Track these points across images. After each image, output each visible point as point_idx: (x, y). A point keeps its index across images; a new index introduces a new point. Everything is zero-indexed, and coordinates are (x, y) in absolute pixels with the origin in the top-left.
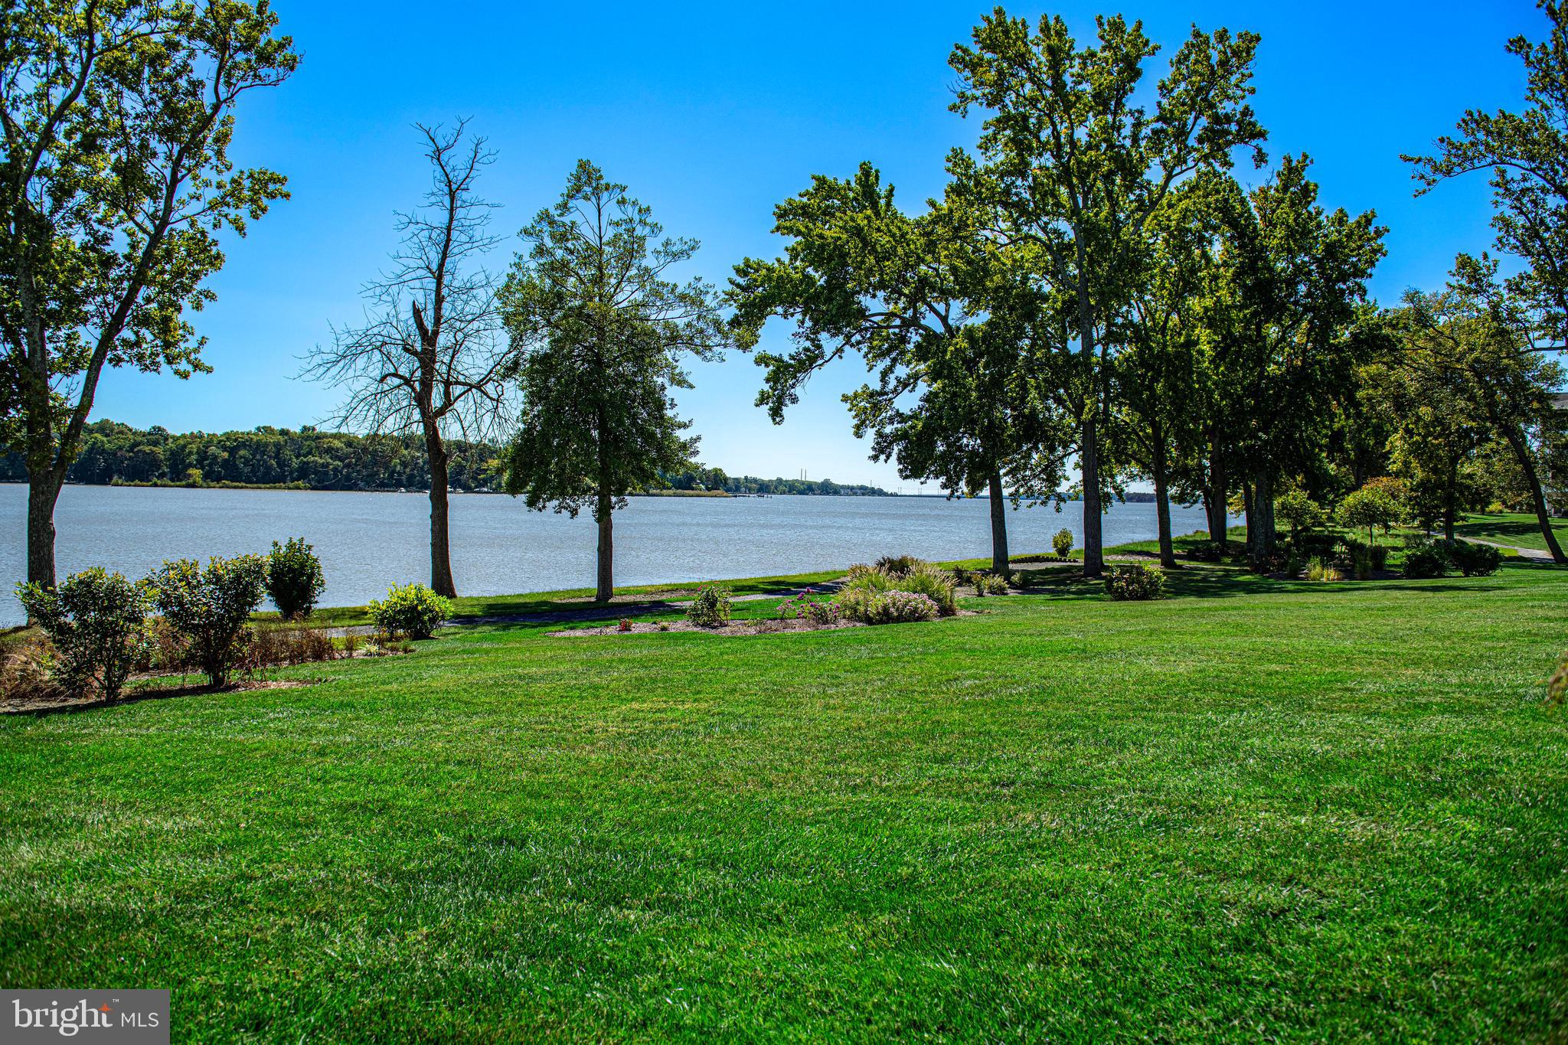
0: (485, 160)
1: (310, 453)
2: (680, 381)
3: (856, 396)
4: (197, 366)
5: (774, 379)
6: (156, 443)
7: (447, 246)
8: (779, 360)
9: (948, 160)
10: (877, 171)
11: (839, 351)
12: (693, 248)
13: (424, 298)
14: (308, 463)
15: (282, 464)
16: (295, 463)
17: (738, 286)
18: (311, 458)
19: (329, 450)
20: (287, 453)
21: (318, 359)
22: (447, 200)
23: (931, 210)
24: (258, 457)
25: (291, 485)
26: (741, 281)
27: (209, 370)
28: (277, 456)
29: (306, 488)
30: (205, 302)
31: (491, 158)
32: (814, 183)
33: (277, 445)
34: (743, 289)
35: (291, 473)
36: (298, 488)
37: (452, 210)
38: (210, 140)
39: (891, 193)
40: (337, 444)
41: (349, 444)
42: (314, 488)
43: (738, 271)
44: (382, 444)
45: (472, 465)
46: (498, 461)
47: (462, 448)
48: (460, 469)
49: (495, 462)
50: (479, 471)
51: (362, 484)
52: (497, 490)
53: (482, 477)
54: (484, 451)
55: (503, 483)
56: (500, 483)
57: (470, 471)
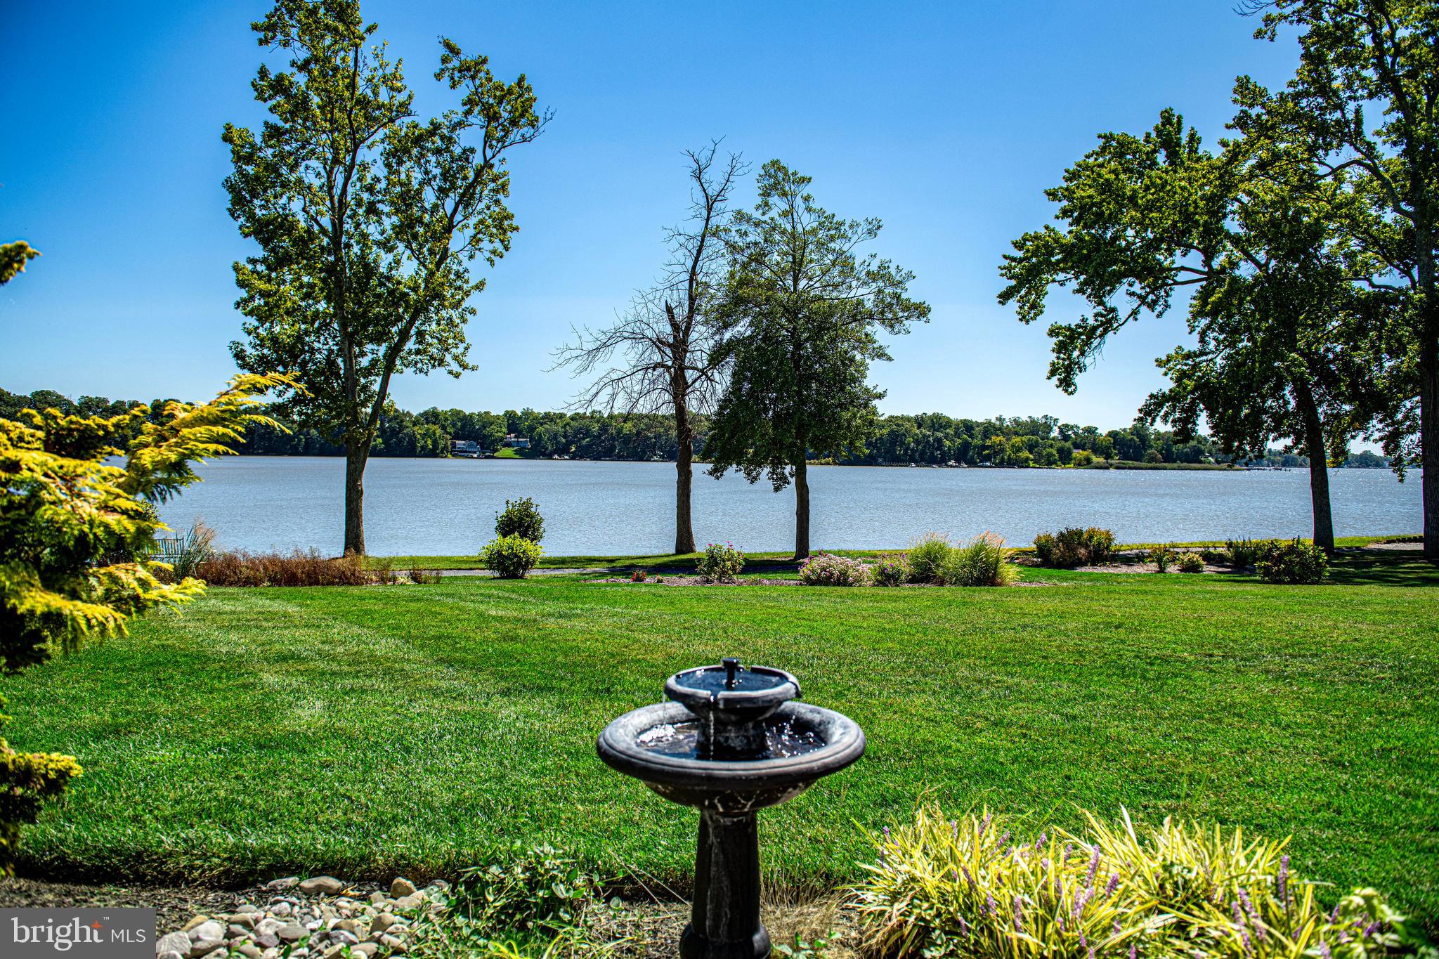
0: (740, 172)
2: (881, 354)
3: (1169, 360)
4: (465, 367)
5: (1061, 348)
7: (699, 252)
8: (1069, 328)
9: (1235, 91)
10: (1179, 118)
11: (1134, 313)
12: (879, 227)
13: (679, 297)
17: (1013, 259)
21: (567, 355)
22: (705, 213)
23: (1224, 150)
25: (823, 461)
26: (1020, 254)
27: (474, 369)
29: (835, 464)
30: (468, 316)
31: (746, 170)
32: (1101, 142)
34: (1020, 261)
36: (828, 464)
37: (708, 219)
38: (486, 192)
39: (1193, 139)
43: (1015, 244)
44: (898, 425)
45: (977, 442)
46: (1001, 438)
47: (968, 426)
48: (966, 445)
49: (995, 439)
50: (984, 447)
51: (880, 460)
52: (1001, 464)
53: (986, 452)
54: (989, 429)
55: (1005, 457)
56: (1002, 457)
57: (975, 446)
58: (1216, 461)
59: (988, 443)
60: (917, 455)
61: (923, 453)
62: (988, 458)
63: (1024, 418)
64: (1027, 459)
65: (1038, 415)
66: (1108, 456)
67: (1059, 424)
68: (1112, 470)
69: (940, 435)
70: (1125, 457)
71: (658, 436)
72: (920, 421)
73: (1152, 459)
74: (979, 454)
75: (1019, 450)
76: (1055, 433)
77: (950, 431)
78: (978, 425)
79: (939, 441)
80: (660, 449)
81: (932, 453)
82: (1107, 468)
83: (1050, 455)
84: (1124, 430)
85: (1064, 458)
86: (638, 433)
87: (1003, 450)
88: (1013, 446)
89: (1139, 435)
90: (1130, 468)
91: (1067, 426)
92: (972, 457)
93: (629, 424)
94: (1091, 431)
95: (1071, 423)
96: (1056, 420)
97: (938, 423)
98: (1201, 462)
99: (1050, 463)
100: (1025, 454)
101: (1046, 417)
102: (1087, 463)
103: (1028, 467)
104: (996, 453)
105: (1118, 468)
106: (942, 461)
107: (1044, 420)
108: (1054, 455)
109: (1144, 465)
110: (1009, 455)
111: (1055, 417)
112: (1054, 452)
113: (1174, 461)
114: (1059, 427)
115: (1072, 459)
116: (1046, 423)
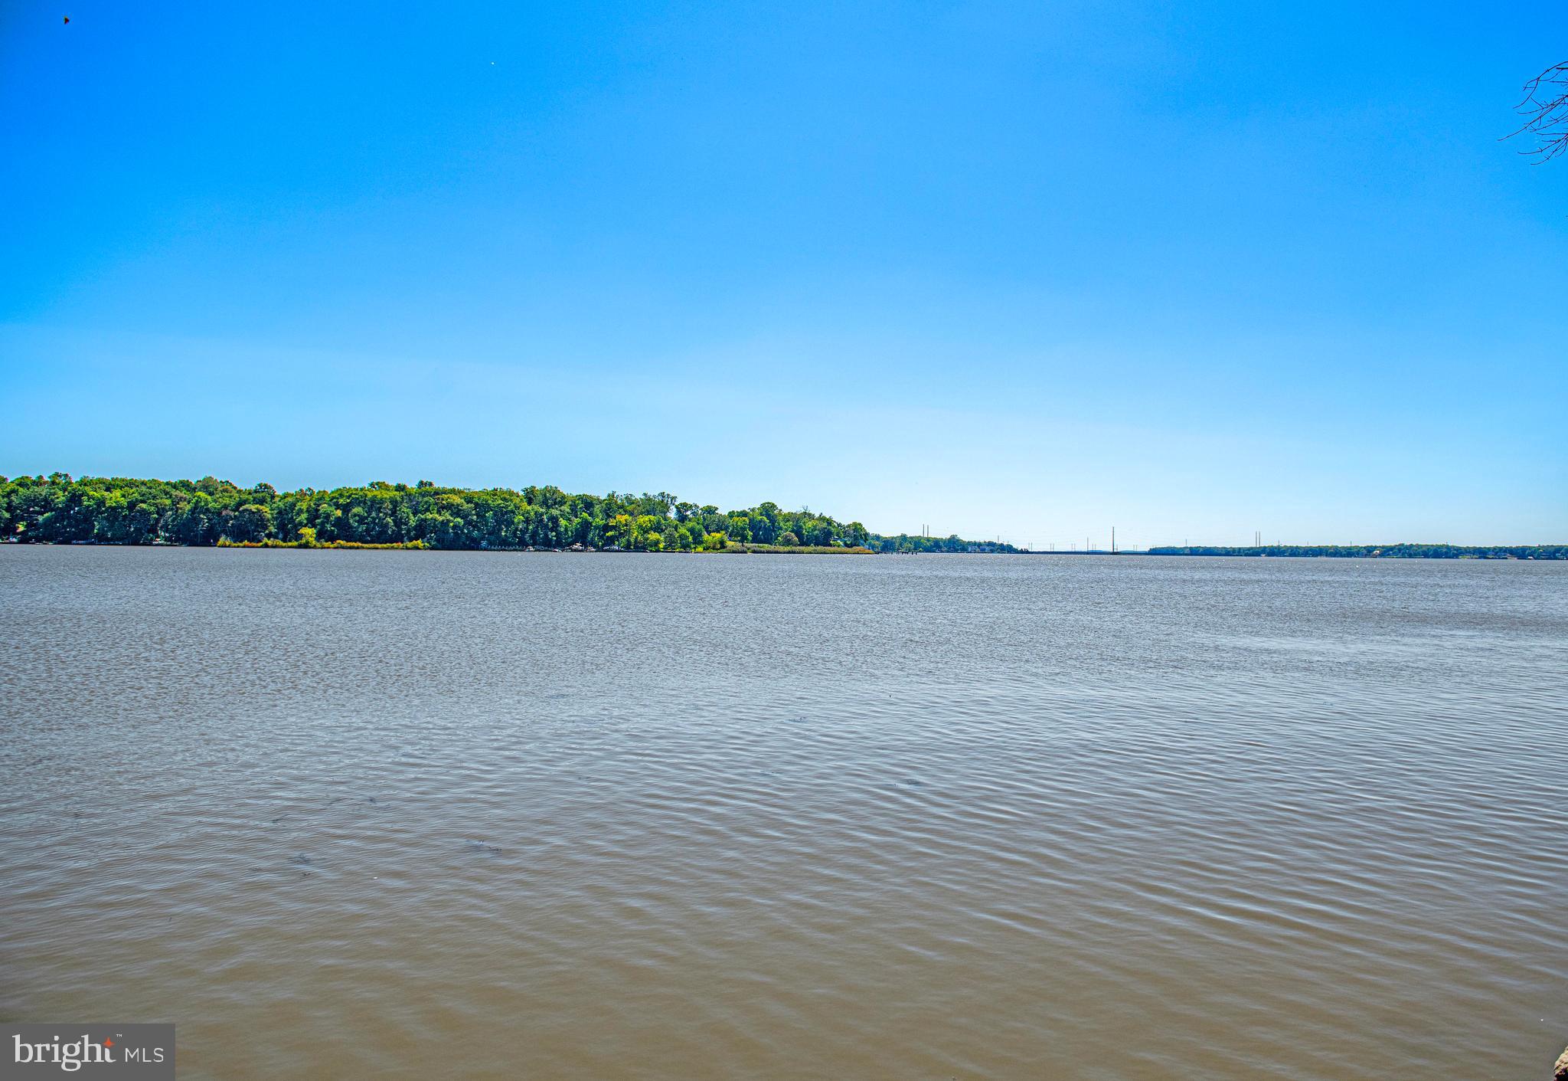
1: (427, 510)
6: (262, 502)
14: (425, 520)
15: (398, 523)
16: (413, 521)
18: (429, 516)
19: (448, 507)
20: (405, 509)
24: (374, 514)
25: (410, 545)
28: (394, 513)
29: (425, 548)
33: (395, 503)
35: (409, 531)
36: (417, 548)
40: (456, 500)
41: (469, 500)
42: (433, 548)
44: (505, 499)
45: (599, 521)
46: (626, 517)
47: (588, 504)
48: (586, 526)
49: (623, 518)
50: (606, 528)
51: (484, 543)
52: (628, 548)
53: (610, 534)
54: (611, 507)
55: (632, 540)
56: (628, 541)
57: (596, 527)
58: (846, 545)
59: (612, 522)
60: (527, 536)
61: (534, 534)
62: (611, 541)
63: (638, 496)
64: (657, 543)
65: (654, 492)
66: (744, 539)
67: (676, 504)
69: (555, 512)
70: (755, 540)
71: (161, 512)
72: (530, 496)
73: (788, 542)
74: (601, 537)
75: (646, 531)
76: (672, 514)
77: (566, 508)
78: (601, 502)
79: (554, 520)
80: (165, 528)
81: (546, 535)
82: (745, 552)
83: (682, 537)
84: (753, 510)
85: (698, 540)
86: (132, 505)
87: (628, 532)
88: (640, 526)
89: (768, 516)
90: (769, 553)
91: (684, 505)
93: (117, 493)
94: (710, 510)
95: (690, 502)
96: (674, 498)
97: (551, 498)
98: (830, 545)
99: (685, 547)
100: (653, 536)
101: (662, 494)
102: (722, 548)
103: (658, 551)
104: (621, 536)
105: (754, 552)
106: (561, 543)
107: (660, 498)
108: (687, 537)
109: (782, 549)
110: (636, 538)
111: (672, 495)
112: (688, 534)
113: (807, 544)
114: (677, 507)
115: (702, 542)
116: (663, 501)
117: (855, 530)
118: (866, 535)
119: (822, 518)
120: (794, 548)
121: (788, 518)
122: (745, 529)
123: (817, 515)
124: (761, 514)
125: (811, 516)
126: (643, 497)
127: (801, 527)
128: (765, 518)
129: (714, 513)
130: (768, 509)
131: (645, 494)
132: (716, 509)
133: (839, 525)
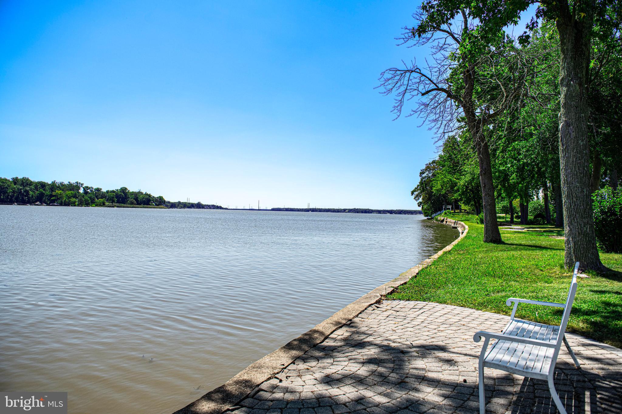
45: (48, 193)
46: (61, 191)
47: (43, 185)
48: (42, 194)
49: (59, 192)
50: (51, 196)
52: (61, 204)
54: (53, 186)
55: (63, 201)
56: (62, 201)
57: (46, 196)
58: (156, 205)
59: (54, 193)
60: (14, 198)
61: (17, 197)
62: (53, 201)
63: (66, 183)
64: (75, 202)
65: (73, 181)
66: (113, 201)
67: (83, 186)
68: (116, 208)
69: (27, 189)
70: (118, 202)
72: (15, 181)
73: (132, 203)
74: (49, 200)
75: (69, 198)
76: (81, 191)
77: (33, 187)
78: (49, 185)
81: (23, 198)
82: (113, 207)
83: (86, 200)
84: (117, 190)
85: (93, 201)
87: (62, 198)
88: (67, 195)
89: (124, 192)
90: (124, 207)
91: (87, 187)
92: (45, 200)
94: (98, 190)
95: (89, 186)
96: (82, 184)
97: (25, 182)
98: (150, 205)
99: (87, 205)
100: (73, 200)
101: (77, 183)
102: (103, 205)
103: (75, 206)
104: (58, 199)
105: (118, 207)
106: (30, 202)
107: (76, 184)
108: (89, 200)
109: (129, 206)
110: (65, 200)
111: (82, 183)
112: (89, 199)
113: (140, 204)
114: (83, 188)
115: (95, 203)
116: (77, 185)
117: (160, 199)
118: (165, 201)
119: (146, 194)
120: (134, 206)
121: (133, 193)
122: (114, 198)
123: (144, 193)
124: (121, 192)
125: (142, 193)
126: (68, 183)
127: (137, 197)
128: (122, 194)
129: (100, 191)
130: (124, 190)
131: (69, 182)
132: (101, 189)
133: (153, 197)
